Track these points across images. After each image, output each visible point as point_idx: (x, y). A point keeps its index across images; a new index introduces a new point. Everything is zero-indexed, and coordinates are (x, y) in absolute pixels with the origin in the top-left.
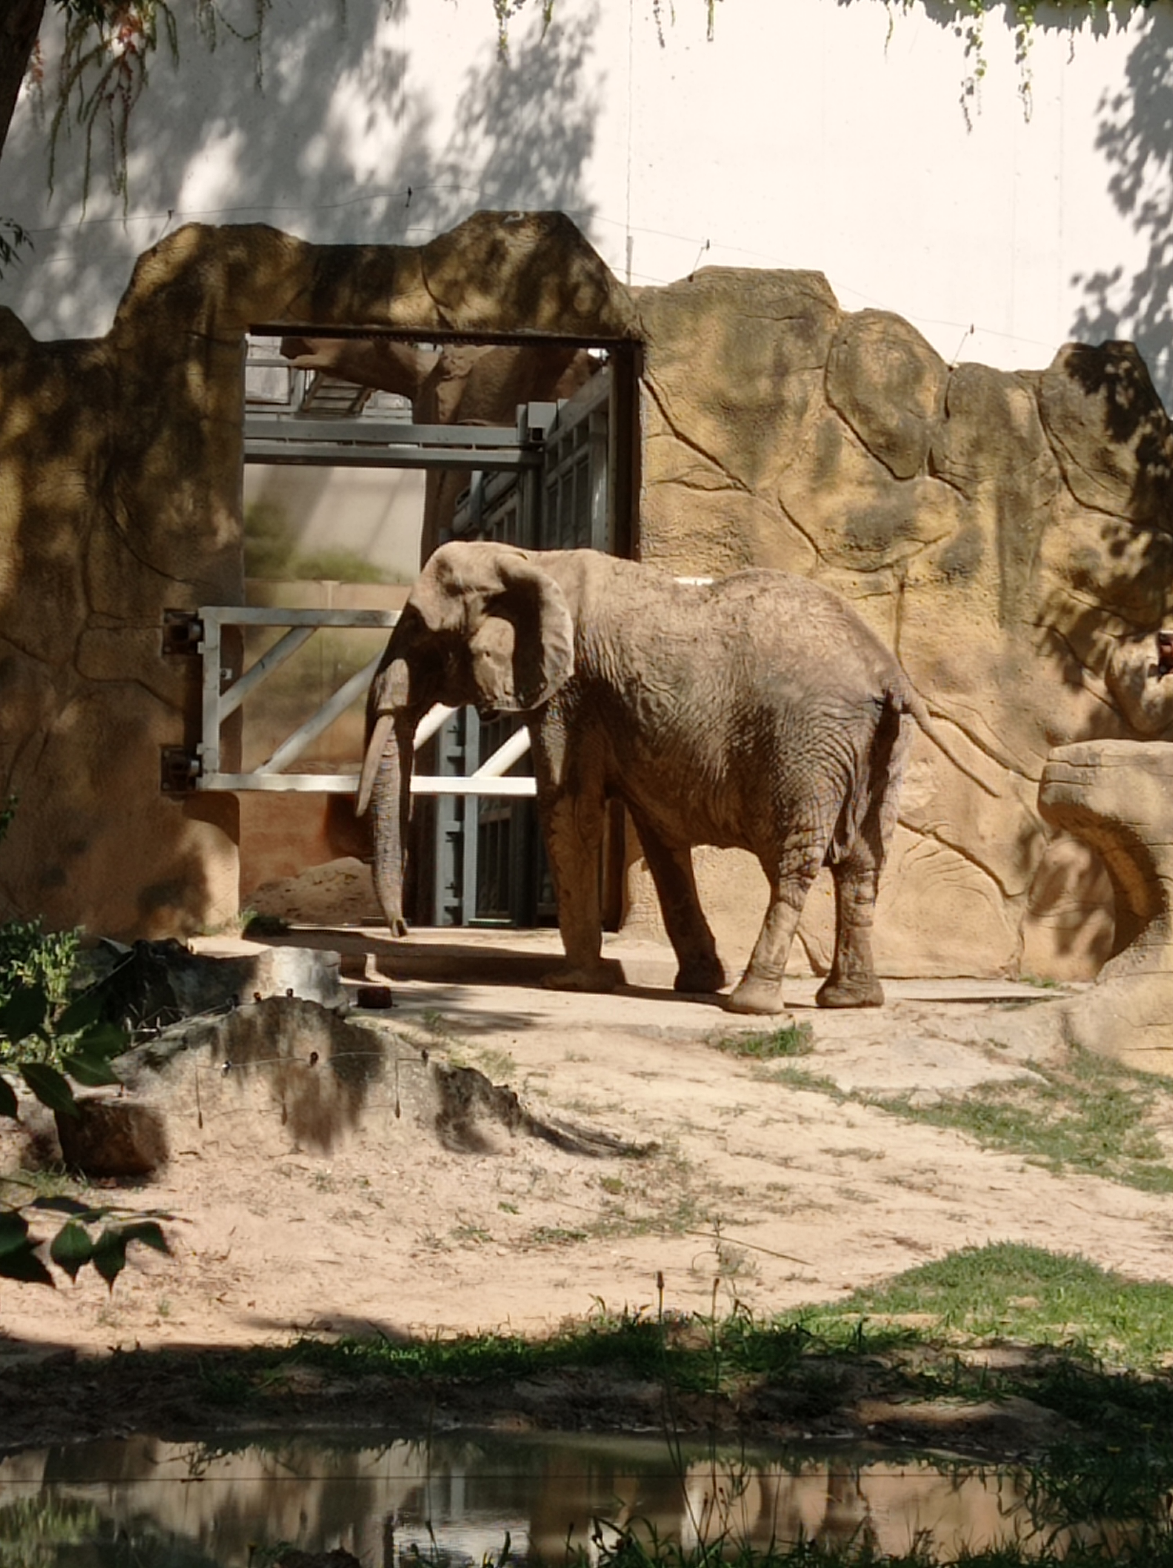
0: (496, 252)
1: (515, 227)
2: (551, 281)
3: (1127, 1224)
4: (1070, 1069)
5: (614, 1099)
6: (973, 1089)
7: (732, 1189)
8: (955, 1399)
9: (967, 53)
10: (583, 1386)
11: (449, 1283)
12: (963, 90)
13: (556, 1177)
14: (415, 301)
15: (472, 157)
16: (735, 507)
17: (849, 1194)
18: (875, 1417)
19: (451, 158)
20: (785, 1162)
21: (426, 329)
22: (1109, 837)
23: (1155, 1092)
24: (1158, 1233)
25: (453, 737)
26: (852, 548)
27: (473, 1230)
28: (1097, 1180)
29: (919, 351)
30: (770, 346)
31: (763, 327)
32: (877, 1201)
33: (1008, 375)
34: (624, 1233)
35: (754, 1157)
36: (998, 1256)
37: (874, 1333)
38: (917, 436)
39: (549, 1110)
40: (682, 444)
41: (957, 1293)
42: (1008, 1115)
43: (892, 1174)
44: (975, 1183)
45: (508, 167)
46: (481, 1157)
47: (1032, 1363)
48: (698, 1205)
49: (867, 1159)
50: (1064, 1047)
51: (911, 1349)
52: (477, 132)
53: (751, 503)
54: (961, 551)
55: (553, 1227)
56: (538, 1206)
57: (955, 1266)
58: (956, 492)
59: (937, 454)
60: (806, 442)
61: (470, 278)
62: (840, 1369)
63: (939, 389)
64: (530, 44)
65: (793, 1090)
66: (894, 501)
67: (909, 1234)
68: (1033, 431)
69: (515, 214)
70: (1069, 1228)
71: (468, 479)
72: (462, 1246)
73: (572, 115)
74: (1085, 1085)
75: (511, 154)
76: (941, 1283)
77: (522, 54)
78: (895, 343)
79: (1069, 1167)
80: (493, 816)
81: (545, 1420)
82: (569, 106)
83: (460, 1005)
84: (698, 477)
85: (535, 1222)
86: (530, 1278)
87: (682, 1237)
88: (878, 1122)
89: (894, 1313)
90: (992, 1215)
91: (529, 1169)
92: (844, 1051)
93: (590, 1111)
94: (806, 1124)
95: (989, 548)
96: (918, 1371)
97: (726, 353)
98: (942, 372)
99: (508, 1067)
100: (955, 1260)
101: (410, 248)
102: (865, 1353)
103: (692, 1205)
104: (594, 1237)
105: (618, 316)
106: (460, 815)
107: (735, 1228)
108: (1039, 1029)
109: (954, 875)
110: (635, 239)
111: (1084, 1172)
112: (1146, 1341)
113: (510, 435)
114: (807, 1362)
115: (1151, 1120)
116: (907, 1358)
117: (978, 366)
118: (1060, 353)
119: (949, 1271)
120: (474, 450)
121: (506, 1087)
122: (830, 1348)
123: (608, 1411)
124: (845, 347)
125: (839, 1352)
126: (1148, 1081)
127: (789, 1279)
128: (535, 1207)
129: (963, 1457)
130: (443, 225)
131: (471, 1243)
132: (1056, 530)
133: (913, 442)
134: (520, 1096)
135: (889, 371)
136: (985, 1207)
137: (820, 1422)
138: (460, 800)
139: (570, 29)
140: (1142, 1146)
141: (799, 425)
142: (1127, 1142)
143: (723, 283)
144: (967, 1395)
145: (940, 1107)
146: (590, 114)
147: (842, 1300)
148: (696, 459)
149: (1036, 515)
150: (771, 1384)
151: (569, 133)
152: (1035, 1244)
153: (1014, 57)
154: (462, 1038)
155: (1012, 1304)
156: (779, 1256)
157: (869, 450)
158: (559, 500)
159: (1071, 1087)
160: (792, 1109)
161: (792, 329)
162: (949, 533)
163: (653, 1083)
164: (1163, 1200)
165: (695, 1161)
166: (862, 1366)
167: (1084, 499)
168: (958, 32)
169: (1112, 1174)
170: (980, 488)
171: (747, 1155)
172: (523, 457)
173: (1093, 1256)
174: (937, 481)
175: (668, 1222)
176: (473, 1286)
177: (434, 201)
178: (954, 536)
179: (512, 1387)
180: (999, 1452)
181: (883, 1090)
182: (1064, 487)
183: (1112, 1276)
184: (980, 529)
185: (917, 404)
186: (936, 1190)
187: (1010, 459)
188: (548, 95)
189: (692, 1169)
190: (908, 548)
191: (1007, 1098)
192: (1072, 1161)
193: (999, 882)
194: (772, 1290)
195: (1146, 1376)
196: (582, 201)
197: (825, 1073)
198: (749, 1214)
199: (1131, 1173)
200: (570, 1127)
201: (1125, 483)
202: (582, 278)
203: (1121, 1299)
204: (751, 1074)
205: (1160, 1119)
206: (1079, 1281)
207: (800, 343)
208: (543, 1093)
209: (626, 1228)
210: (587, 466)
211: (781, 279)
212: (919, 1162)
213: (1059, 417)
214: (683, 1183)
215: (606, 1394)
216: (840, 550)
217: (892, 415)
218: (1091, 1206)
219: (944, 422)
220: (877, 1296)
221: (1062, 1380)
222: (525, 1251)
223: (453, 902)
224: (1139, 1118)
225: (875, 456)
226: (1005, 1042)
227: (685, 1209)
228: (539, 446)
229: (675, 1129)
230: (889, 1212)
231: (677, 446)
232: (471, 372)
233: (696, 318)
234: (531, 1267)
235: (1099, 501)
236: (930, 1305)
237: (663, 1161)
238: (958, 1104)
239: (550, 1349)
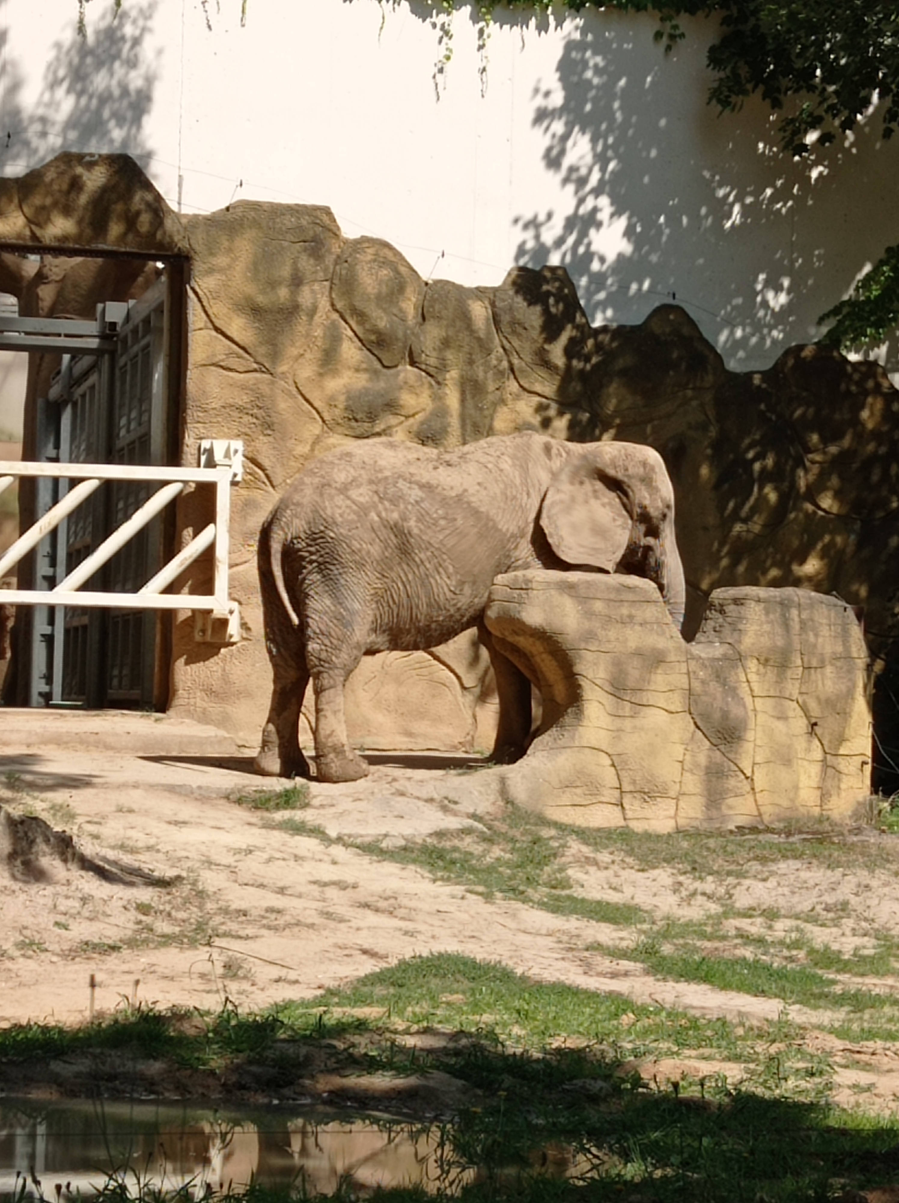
0: (76, 184)
1: (90, 165)
2: (119, 207)
3: (539, 939)
4: (504, 820)
5: (152, 841)
6: (430, 835)
7: (238, 911)
8: (390, 1073)
9: (440, 42)
10: (103, 1064)
11: (10, 984)
12: (436, 70)
13: (101, 902)
14: (11, 220)
15: (57, 110)
16: (260, 386)
17: (328, 915)
18: (328, 1087)
19: (41, 111)
20: (282, 891)
21: (21, 242)
22: (538, 643)
23: (568, 838)
24: (561, 946)
25: (47, 560)
26: (350, 419)
27: (32, 943)
28: (519, 905)
29: (403, 269)
30: (289, 263)
31: (283, 248)
32: (349, 921)
33: (470, 290)
34: (151, 945)
35: (258, 887)
36: (436, 963)
37: (333, 1022)
38: (400, 334)
39: (98, 849)
40: (220, 336)
41: (403, 991)
42: (456, 855)
43: (363, 900)
44: (426, 907)
45: (85, 119)
46: (42, 886)
47: (451, 1045)
48: (211, 923)
49: (345, 889)
50: (501, 803)
51: (360, 1035)
52: (61, 92)
53: (273, 383)
54: (433, 423)
55: (96, 941)
56: (86, 924)
57: (404, 971)
58: (429, 378)
59: (416, 349)
60: (316, 337)
61: (55, 204)
62: (304, 1050)
63: (418, 300)
64: (103, 25)
65: (293, 835)
66: (382, 384)
67: (373, 946)
68: (489, 333)
69: (92, 155)
70: (494, 942)
71: (60, 360)
72: (23, 955)
73: (136, 80)
74: (516, 833)
75: (87, 107)
76: (393, 984)
77: (97, 33)
78: (385, 263)
79: (499, 895)
80: (76, 623)
81: (72, 1091)
82: (133, 74)
83: (37, 768)
84: (232, 362)
85: (82, 937)
86: (75, 980)
87: (197, 949)
88: (356, 860)
89: (353, 1007)
90: (437, 931)
91: (80, 895)
92: (333, 805)
93: (133, 851)
94: (300, 862)
95: (454, 421)
96: (363, 1051)
97: (254, 267)
98: (419, 286)
99: (71, 816)
100: (404, 966)
101: (9, 179)
102: (324, 1038)
103: (207, 924)
104: (128, 948)
105: (171, 237)
106: (51, 622)
107: (239, 941)
108: (482, 789)
109: (424, 671)
110: (185, 177)
111: (510, 899)
112: (542, 1028)
113: (91, 327)
114: (279, 1045)
115: (564, 859)
116: (356, 1042)
117: (448, 282)
118: (509, 274)
119: (399, 975)
120: (62, 338)
121: (64, 832)
122: (297, 1033)
123: (121, 1083)
124: (346, 265)
125: (305, 1037)
126: (563, 830)
127: (277, 981)
128: (83, 925)
129: (395, 1117)
130: (34, 163)
131: (31, 953)
132: (505, 409)
133: (397, 339)
134: (75, 839)
135: (380, 284)
136: (432, 925)
137: (286, 1091)
138: (52, 609)
139: (134, 13)
140: (556, 879)
141: (310, 324)
142: (545, 876)
143: (252, 213)
144: (400, 1070)
145: (405, 849)
146: (150, 80)
147: (316, 997)
148: (230, 348)
149: (490, 397)
150: (250, 1062)
151: (133, 93)
152: (467, 954)
153: (477, 47)
154: (36, 794)
155: (444, 999)
156: (270, 963)
157: (364, 345)
158: (128, 378)
159: (505, 834)
160: (290, 850)
161: (305, 250)
162: (424, 410)
163: (183, 830)
164: (568, 921)
165: (211, 889)
166: (321, 1047)
167: (526, 386)
168: (434, 25)
169: (531, 901)
170: (448, 376)
171: (252, 885)
172: (100, 343)
173: (511, 963)
174: (415, 370)
175: (186, 936)
176: (29, 986)
177: (27, 143)
178: (428, 412)
179: (48, 1064)
180: (421, 1114)
181: (361, 836)
182: (512, 376)
183: (524, 978)
184: (448, 407)
185: (401, 310)
186: (396, 913)
187: (471, 354)
188: (117, 65)
189: (208, 896)
190: (393, 420)
191: (456, 842)
192: (501, 891)
193: (458, 677)
194: (262, 990)
195: (536, 1055)
196: (143, 147)
197: (317, 822)
198: (250, 931)
199: (545, 900)
200: (115, 863)
201: (558, 374)
202: (143, 207)
203: (527, 996)
204: (260, 823)
205: (571, 859)
206: (498, 982)
207: (312, 261)
208: (96, 837)
209: (153, 942)
210: (148, 353)
211: (297, 211)
212: (384, 891)
213: (509, 322)
214: (201, 907)
215: (121, 1069)
216: (340, 421)
217: (381, 318)
218: (513, 925)
219: (421, 325)
220: (342, 994)
221: (472, 1058)
222: (73, 959)
223: (45, 689)
224: (555, 858)
225: (369, 350)
226: (456, 799)
227: (200, 927)
228: (114, 336)
229: (198, 865)
230: (358, 929)
231: (216, 338)
232: (64, 277)
233: (231, 240)
234: (76, 972)
235: (538, 388)
236: (381, 1001)
237: (186, 889)
238: (418, 847)
239: (81, 1035)
